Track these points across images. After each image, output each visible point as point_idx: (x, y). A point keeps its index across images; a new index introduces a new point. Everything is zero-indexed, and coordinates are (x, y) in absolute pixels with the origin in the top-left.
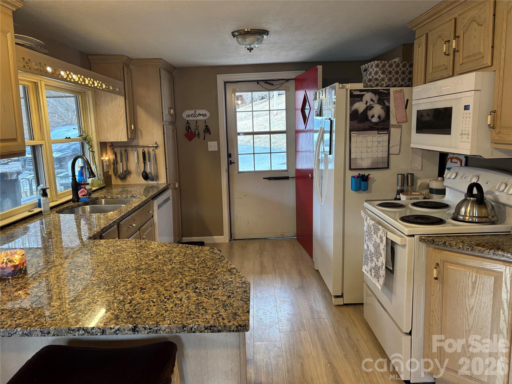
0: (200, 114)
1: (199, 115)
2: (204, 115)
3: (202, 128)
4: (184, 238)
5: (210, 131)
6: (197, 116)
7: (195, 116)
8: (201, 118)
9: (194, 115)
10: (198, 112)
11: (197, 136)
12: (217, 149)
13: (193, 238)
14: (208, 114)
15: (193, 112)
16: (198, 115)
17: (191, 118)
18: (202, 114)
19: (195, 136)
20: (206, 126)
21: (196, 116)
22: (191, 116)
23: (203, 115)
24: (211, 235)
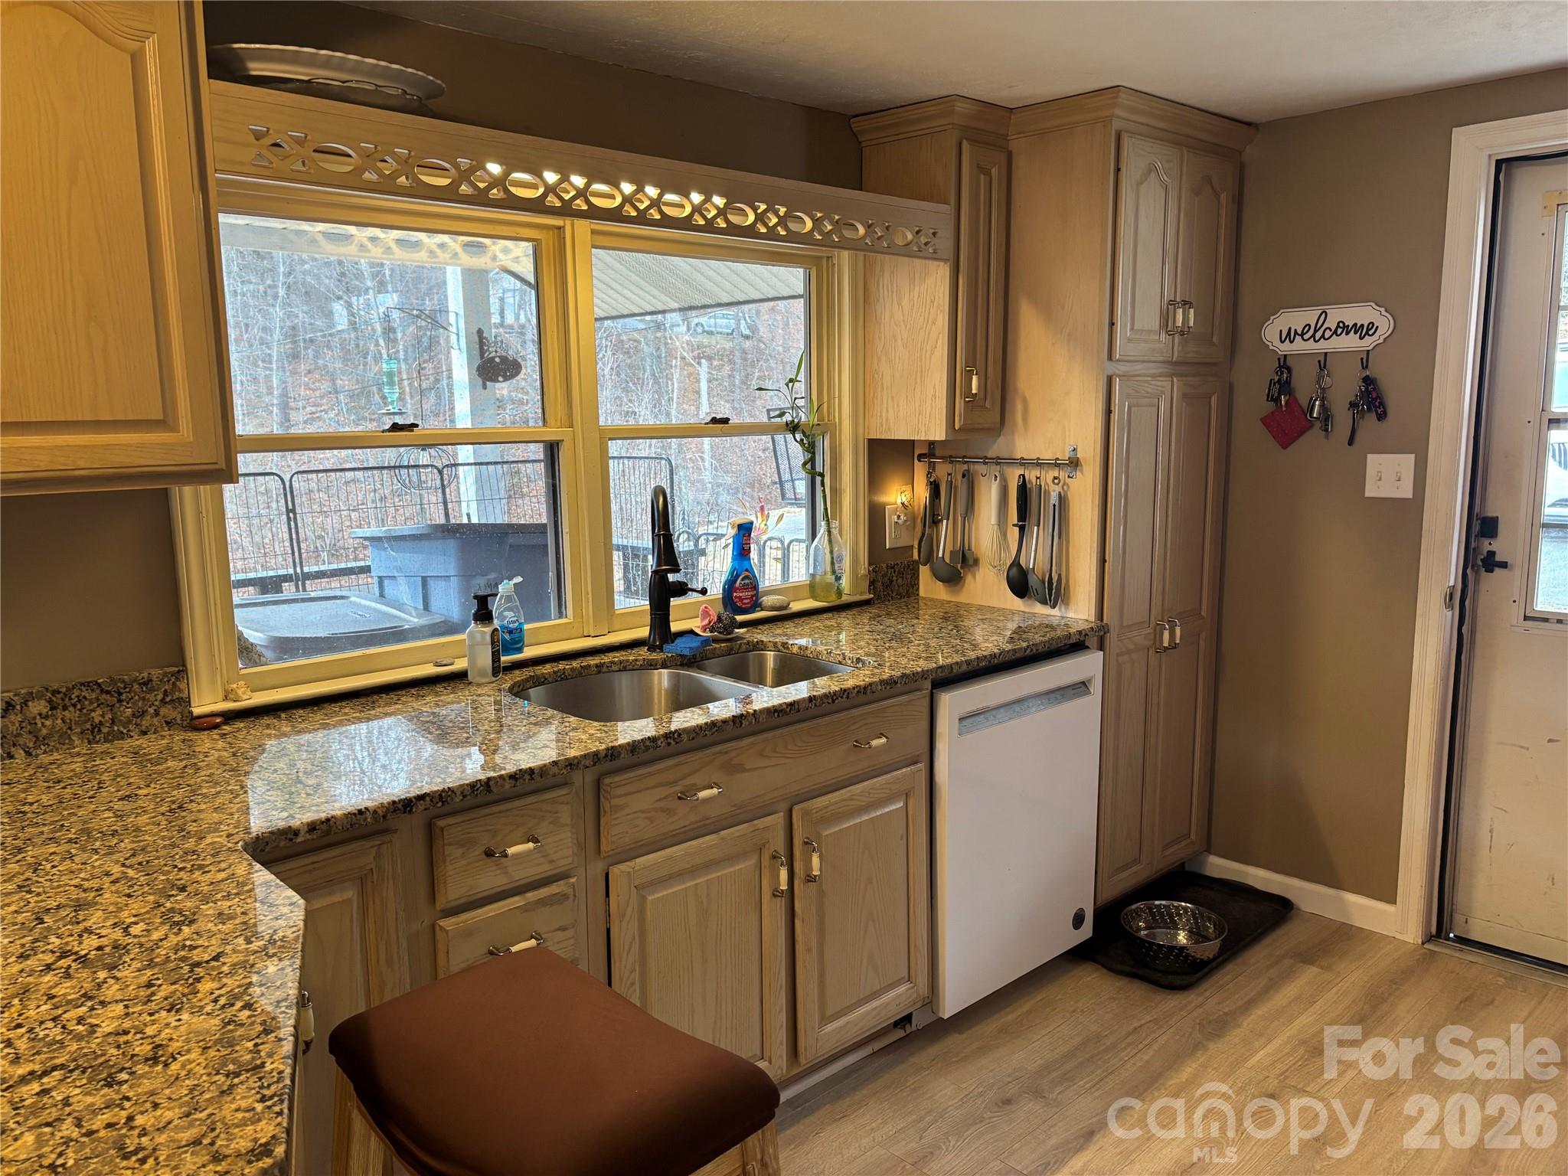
0: (1345, 327)
1: (1340, 331)
2: (1363, 330)
3: (1345, 387)
4: (1214, 860)
5: (1382, 404)
6: (1327, 335)
7: (1318, 335)
8: (1349, 342)
9: (1316, 331)
10: (1337, 315)
11: (1318, 425)
12: (1406, 491)
13: (1252, 870)
14: (1384, 325)
15: (1310, 316)
16: (1335, 332)
17: (1299, 346)
18: (1355, 324)
19: (1312, 426)
20: (1368, 381)
21: (1323, 336)
22: (1302, 335)
23: (1357, 329)
24: (1336, 884)
